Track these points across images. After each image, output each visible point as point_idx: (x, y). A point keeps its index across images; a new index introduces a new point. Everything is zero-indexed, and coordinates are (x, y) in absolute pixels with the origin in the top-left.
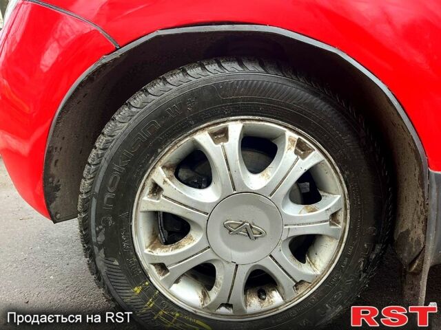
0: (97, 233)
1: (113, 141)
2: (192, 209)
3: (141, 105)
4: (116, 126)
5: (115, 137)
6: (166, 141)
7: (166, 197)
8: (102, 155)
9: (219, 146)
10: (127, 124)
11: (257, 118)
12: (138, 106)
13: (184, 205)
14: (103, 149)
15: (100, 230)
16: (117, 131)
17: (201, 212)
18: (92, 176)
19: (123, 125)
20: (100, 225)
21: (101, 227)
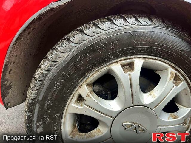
0: (38, 127)
1: (55, 65)
2: (104, 114)
3: (79, 42)
4: (58, 55)
5: (57, 63)
6: (92, 69)
7: (87, 105)
8: (47, 75)
9: (127, 74)
10: (67, 54)
11: (154, 58)
12: (76, 42)
13: (99, 112)
14: (48, 71)
15: (40, 125)
16: (59, 59)
17: (109, 116)
18: (37, 88)
19: (63, 54)
20: (41, 121)
21: (41, 123)
